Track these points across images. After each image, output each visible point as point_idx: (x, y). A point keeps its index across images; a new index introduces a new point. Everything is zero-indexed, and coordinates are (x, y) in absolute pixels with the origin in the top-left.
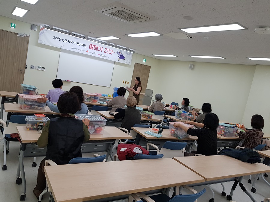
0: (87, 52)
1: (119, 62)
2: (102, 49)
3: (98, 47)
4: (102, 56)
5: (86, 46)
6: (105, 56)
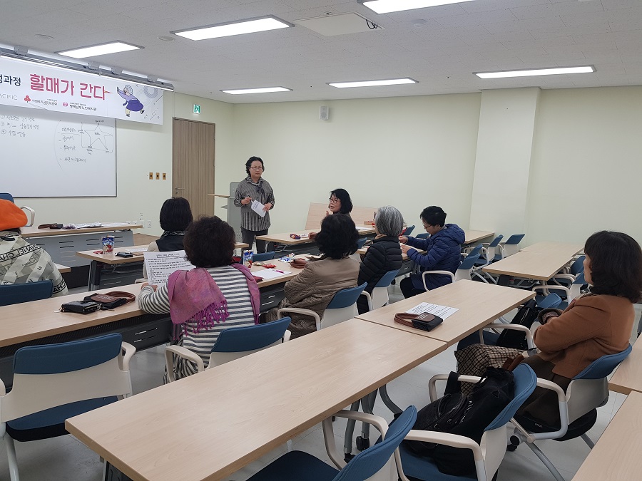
0: (27, 99)
1: (128, 118)
2: (72, 87)
3: (60, 81)
4: (75, 107)
5: (18, 82)
6: (84, 107)
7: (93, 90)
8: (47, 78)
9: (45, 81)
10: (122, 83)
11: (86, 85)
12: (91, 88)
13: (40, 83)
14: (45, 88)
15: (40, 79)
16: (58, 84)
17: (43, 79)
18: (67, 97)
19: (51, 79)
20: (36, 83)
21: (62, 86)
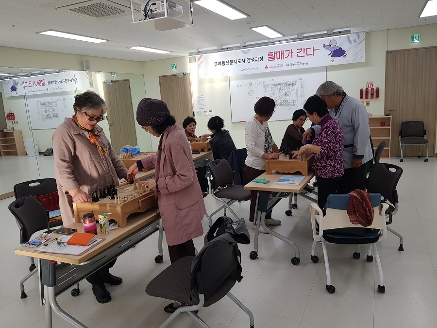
0: (266, 67)
2: (292, 53)
3: (284, 51)
4: (294, 65)
5: (262, 58)
6: (299, 63)
7: (305, 51)
8: (277, 52)
9: (276, 54)
10: (327, 40)
11: (301, 49)
12: (304, 50)
13: (273, 56)
14: (276, 58)
15: (273, 54)
16: (283, 54)
17: (275, 53)
18: (289, 60)
19: (279, 52)
20: (271, 57)
21: (286, 54)
